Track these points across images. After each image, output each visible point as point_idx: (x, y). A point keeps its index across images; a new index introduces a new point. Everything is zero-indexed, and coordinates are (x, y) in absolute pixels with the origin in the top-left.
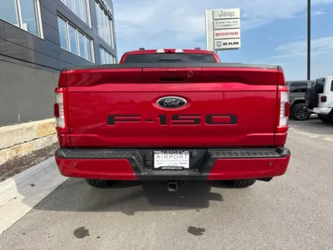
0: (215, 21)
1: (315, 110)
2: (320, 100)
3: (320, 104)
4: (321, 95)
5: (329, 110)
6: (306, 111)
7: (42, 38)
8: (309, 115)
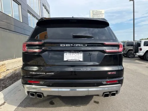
0: (94, 15)
1: (137, 54)
2: (139, 50)
3: (139, 51)
4: (139, 48)
5: (143, 54)
6: (133, 54)
7: (22, 21)
8: (135, 56)
